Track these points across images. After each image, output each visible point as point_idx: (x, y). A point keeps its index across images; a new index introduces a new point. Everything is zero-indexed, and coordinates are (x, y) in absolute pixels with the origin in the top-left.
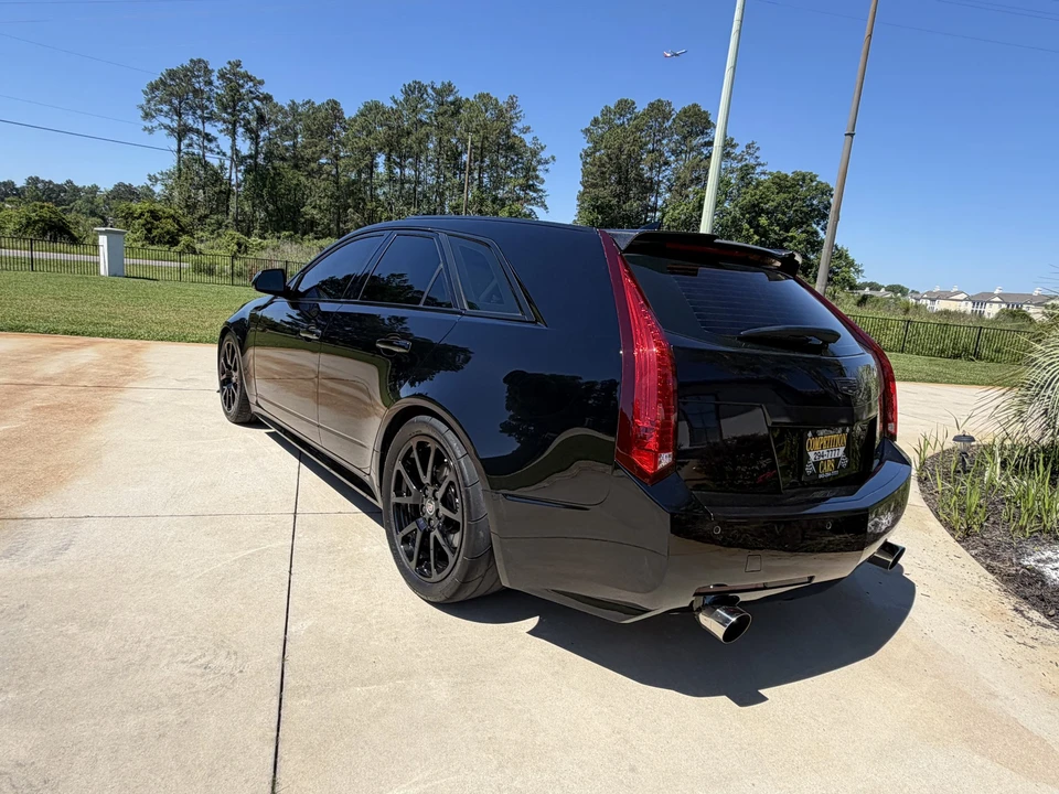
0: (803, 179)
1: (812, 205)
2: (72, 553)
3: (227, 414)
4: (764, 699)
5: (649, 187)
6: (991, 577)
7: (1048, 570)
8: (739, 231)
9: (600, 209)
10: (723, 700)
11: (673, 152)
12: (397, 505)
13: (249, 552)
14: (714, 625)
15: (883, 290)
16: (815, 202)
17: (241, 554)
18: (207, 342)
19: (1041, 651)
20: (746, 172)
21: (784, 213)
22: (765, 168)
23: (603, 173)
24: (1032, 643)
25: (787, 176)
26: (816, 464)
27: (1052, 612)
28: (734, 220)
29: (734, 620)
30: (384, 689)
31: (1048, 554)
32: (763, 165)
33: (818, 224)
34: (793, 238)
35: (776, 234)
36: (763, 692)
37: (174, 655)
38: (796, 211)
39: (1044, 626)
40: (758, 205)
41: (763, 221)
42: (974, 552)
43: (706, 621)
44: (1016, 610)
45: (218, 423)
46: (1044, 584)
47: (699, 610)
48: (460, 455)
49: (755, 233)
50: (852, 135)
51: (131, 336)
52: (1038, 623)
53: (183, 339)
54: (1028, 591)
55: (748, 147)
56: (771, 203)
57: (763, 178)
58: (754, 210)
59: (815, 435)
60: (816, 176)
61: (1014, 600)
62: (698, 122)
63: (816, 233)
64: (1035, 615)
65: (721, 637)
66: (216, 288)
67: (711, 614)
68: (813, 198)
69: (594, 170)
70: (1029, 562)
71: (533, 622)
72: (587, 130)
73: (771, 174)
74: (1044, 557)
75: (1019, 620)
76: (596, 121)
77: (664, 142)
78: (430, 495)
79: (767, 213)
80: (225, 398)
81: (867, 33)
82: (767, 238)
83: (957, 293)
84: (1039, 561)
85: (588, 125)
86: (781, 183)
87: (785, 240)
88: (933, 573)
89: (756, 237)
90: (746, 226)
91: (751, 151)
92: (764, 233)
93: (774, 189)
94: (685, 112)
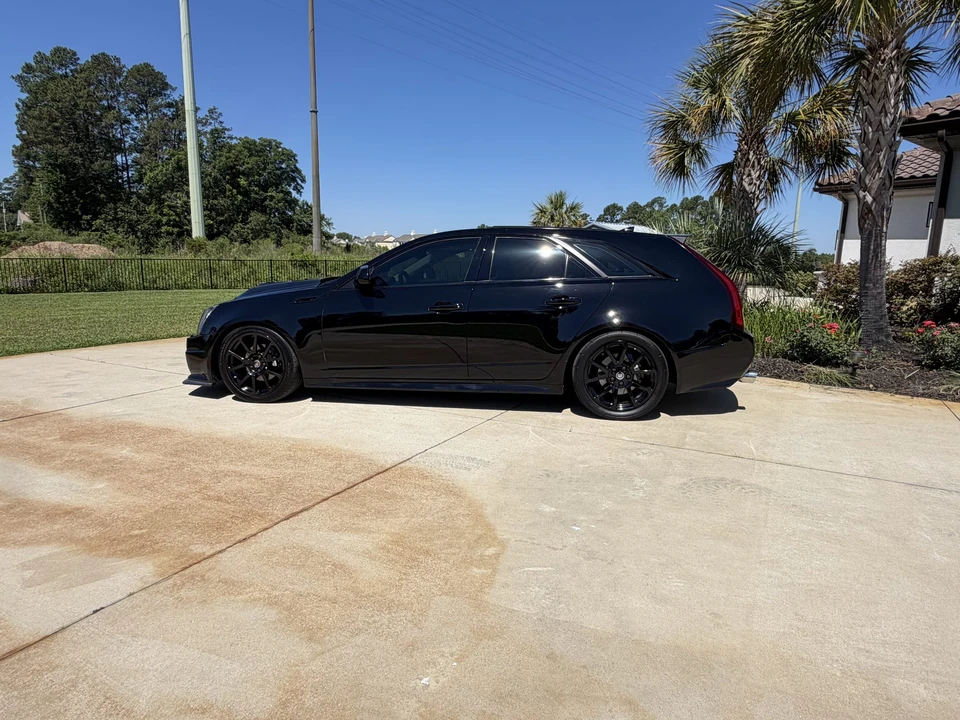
0: (269, 145)
1: (282, 168)
5: (116, 147)
8: (223, 192)
9: (63, 168)
11: (132, 111)
15: (335, 238)
16: (284, 166)
20: (217, 134)
21: (260, 175)
22: (230, 133)
23: (56, 128)
25: (255, 142)
28: (215, 178)
32: (228, 130)
33: (290, 186)
34: (272, 197)
35: (256, 194)
38: (269, 173)
40: (231, 168)
41: (243, 182)
49: (239, 193)
50: (316, 112)
55: (211, 111)
56: (246, 166)
57: (234, 142)
58: (232, 172)
60: (280, 143)
62: (151, 84)
63: (290, 192)
68: (281, 163)
69: (44, 124)
72: (19, 78)
73: (240, 139)
76: (28, 68)
77: (121, 99)
79: (243, 173)
81: (310, 28)
82: (249, 198)
83: (388, 237)
85: (20, 72)
86: (250, 147)
87: (265, 199)
89: (240, 197)
90: (228, 186)
91: (214, 116)
92: (246, 193)
93: (246, 153)
94: (139, 71)
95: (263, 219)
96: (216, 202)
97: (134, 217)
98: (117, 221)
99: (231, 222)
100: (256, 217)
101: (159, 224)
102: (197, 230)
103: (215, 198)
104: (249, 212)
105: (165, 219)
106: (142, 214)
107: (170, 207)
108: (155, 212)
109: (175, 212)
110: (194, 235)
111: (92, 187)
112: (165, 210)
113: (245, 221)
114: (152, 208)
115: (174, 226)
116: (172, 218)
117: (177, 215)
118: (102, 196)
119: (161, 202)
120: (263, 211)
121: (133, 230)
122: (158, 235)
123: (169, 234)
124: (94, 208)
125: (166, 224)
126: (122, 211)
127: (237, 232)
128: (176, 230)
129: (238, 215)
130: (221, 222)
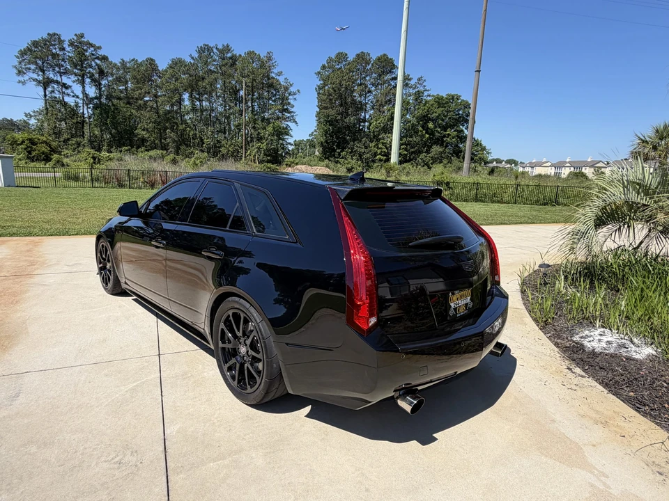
0: (453, 98)
1: (459, 114)
2: (22, 398)
3: (105, 289)
4: (436, 439)
5: (360, 107)
6: (556, 349)
7: (586, 343)
8: (416, 132)
9: (331, 122)
10: (414, 443)
11: (373, 85)
12: (223, 349)
13: (134, 384)
14: (406, 406)
15: (504, 163)
16: (460, 112)
17: (130, 386)
18: (82, 234)
19: (579, 392)
20: (418, 95)
21: (443, 120)
22: (429, 92)
23: (331, 100)
24: (574, 387)
25: (443, 97)
26: (455, 309)
27: (587, 368)
28: (413, 126)
29: (415, 402)
30: (226, 462)
31: (587, 332)
32: (428, 91)
33: (463, 126)
34: (449, 135)
35: (439, 133)
36: (434, 435)
37: (99, 458)
38: (450, 118)
39: (582, 376)
40: (424, 116)
41: (431, 125)
42: (548, 335)
43: (401, 403)
44: (569, 369)
45: (100, 295)
46: (584, 351)
47: (397, 398)
48: (259, 321)
49: (427, 133)
50: (479, 71)
51: (30, 235)
52: (579, 375)
53: (66, 233)
54: (576, 356)
55: (419, 79)
56: (435, 114)
57: (429, 98)
58: (425, 119)
59: (453, 294)
60: (460, 96)
61: (567, 362)
62: (387, 65)
63: (462, 131)
64: (578, 370)
65: (409, 412)
66: (82, 191)
67: (404, 399)
68: (459, 110)
69: (325, 97)
70: (576, 338)
71: (308, 409)
72: (319, 73)
73: (433, 96)
74: (584, 335)
75: (570, 375)
76: (324, 67)
77: (367, 78)
78: (243, 343)
79: (433, 120)
80: (103, 278)
81: (484, 9)
82: (434, 135)
83: (546, 162)
84: (581, 338)
85: (319, 70)
86: (440, 102)
87: (444, 136)
88: (527, 351)
89: (427, 136)
90: (420, 129)
91: (420, 82)
92: (432, 133)
93: (436, 105)
94: (379, 59)
95: (441, 150)
96: (411, 139)
97: (362, 150)
98: (353, 152)
99: (420, 152)
100: (436, 149)
101: (375, 154)
102: (394, 158)
103: (411, 137)
104: (432, 145)
105: (379, 151)
106: (367, 148)
107: (383, 143)
108: (375, 147)
109: (386, 146)
110: (392, 161)
111: (344, 133)
112: (380, 146)
113: (428, 152)
114: (373, 144)
115: (383, 156)
116: (383, 150)
117: (387, 148)
118: (348, 137)
119: (378, 140)
120: (441, 145)
121: (361, 158)
122: (374, 161)
123: (381, 160)
124: (342, 144)
125: (380, 154)
126: (357, 147)
127: (422, 159)
128: (385, 158)
129: (424, 148)
130: (413, 152)
